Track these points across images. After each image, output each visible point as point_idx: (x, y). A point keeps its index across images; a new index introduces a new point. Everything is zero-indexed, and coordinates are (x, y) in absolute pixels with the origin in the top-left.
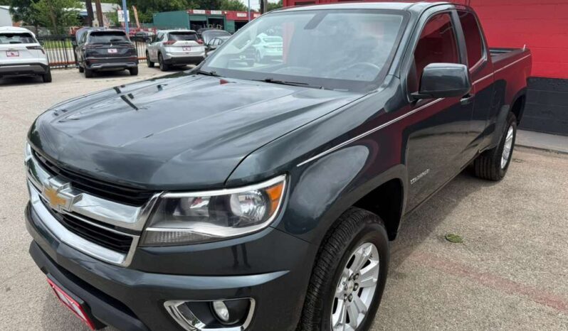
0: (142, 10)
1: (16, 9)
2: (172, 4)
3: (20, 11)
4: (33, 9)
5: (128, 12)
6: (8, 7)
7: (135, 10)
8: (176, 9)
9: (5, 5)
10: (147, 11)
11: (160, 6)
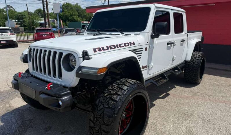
0: (64, 21)
2: (76, 19)
4: (24, 21)
5: (59, 22)
6: (14, 20)
7: (61, 21)
10: (66, 21)
11: (71, 20)
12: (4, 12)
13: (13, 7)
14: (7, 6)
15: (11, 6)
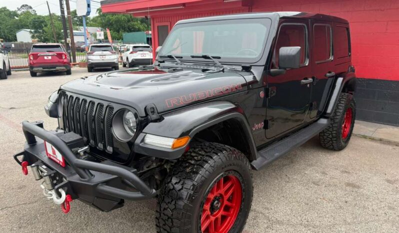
0: (117, 31)
1: (32, 31)
2: (137, 27)
3: (36, 32)
4: (44, 31)
5: (102, 33)
6: (29, 30)
7: (108, 32)
8: (139, 30)
9: (27, 28)
10: (120, 32)
11: (129, 28)
12: (17, 17)
13: (32, 7)
14: (23, 6)
15: (29, 5)
